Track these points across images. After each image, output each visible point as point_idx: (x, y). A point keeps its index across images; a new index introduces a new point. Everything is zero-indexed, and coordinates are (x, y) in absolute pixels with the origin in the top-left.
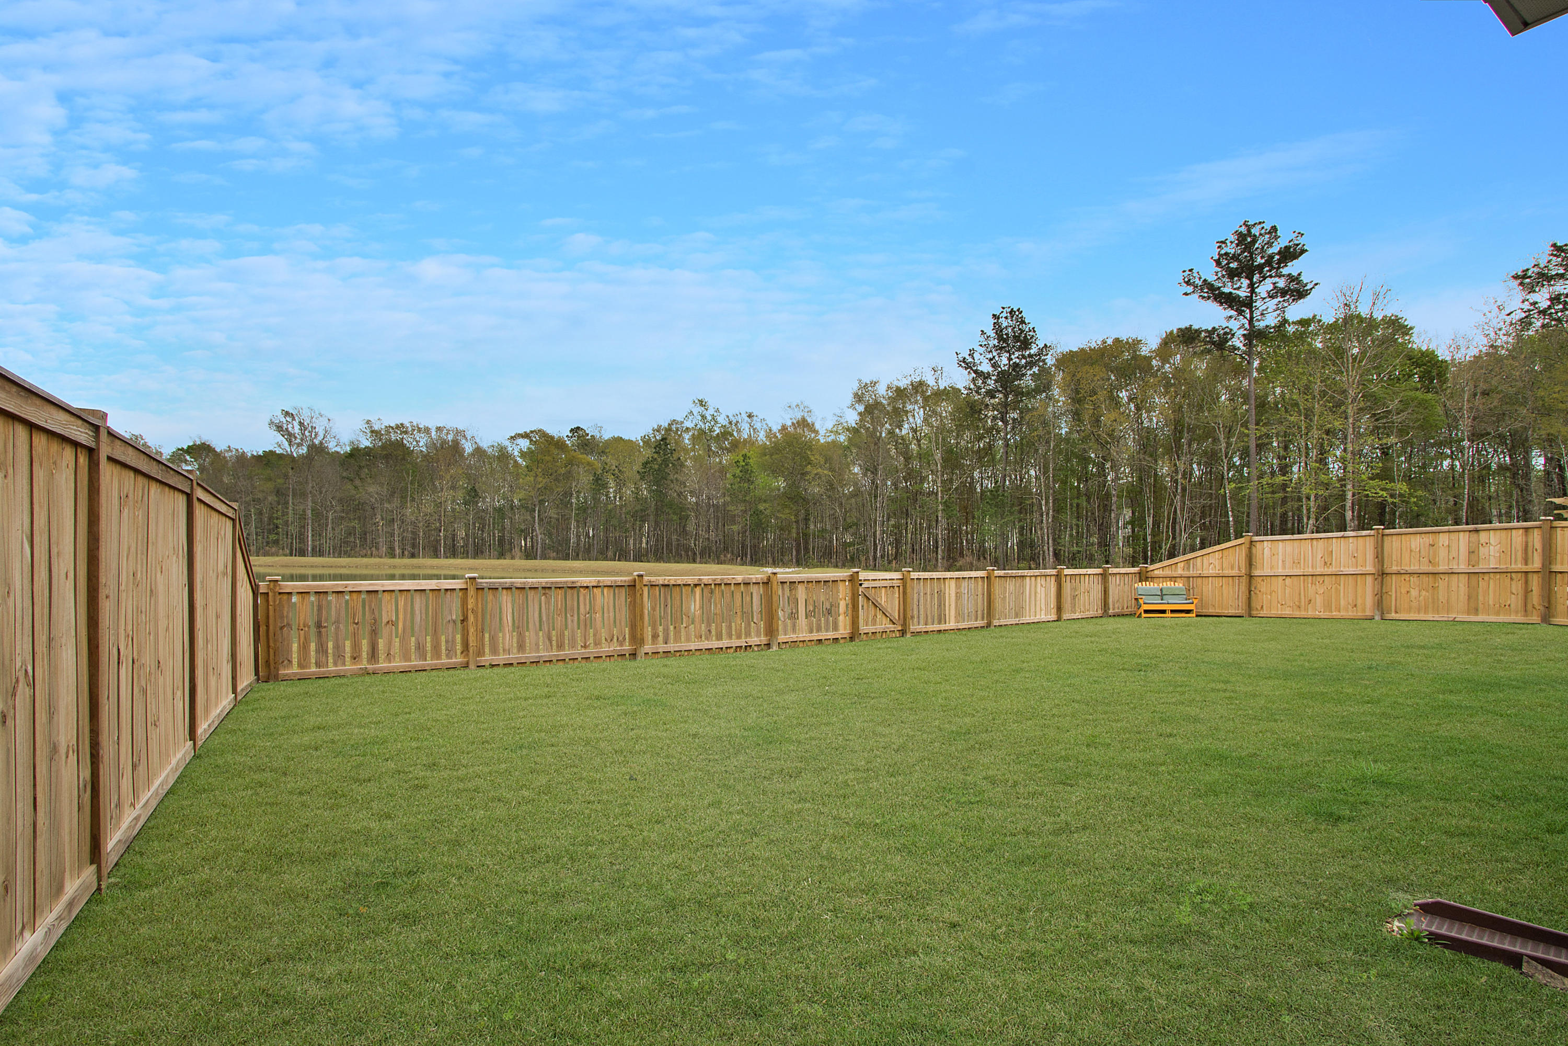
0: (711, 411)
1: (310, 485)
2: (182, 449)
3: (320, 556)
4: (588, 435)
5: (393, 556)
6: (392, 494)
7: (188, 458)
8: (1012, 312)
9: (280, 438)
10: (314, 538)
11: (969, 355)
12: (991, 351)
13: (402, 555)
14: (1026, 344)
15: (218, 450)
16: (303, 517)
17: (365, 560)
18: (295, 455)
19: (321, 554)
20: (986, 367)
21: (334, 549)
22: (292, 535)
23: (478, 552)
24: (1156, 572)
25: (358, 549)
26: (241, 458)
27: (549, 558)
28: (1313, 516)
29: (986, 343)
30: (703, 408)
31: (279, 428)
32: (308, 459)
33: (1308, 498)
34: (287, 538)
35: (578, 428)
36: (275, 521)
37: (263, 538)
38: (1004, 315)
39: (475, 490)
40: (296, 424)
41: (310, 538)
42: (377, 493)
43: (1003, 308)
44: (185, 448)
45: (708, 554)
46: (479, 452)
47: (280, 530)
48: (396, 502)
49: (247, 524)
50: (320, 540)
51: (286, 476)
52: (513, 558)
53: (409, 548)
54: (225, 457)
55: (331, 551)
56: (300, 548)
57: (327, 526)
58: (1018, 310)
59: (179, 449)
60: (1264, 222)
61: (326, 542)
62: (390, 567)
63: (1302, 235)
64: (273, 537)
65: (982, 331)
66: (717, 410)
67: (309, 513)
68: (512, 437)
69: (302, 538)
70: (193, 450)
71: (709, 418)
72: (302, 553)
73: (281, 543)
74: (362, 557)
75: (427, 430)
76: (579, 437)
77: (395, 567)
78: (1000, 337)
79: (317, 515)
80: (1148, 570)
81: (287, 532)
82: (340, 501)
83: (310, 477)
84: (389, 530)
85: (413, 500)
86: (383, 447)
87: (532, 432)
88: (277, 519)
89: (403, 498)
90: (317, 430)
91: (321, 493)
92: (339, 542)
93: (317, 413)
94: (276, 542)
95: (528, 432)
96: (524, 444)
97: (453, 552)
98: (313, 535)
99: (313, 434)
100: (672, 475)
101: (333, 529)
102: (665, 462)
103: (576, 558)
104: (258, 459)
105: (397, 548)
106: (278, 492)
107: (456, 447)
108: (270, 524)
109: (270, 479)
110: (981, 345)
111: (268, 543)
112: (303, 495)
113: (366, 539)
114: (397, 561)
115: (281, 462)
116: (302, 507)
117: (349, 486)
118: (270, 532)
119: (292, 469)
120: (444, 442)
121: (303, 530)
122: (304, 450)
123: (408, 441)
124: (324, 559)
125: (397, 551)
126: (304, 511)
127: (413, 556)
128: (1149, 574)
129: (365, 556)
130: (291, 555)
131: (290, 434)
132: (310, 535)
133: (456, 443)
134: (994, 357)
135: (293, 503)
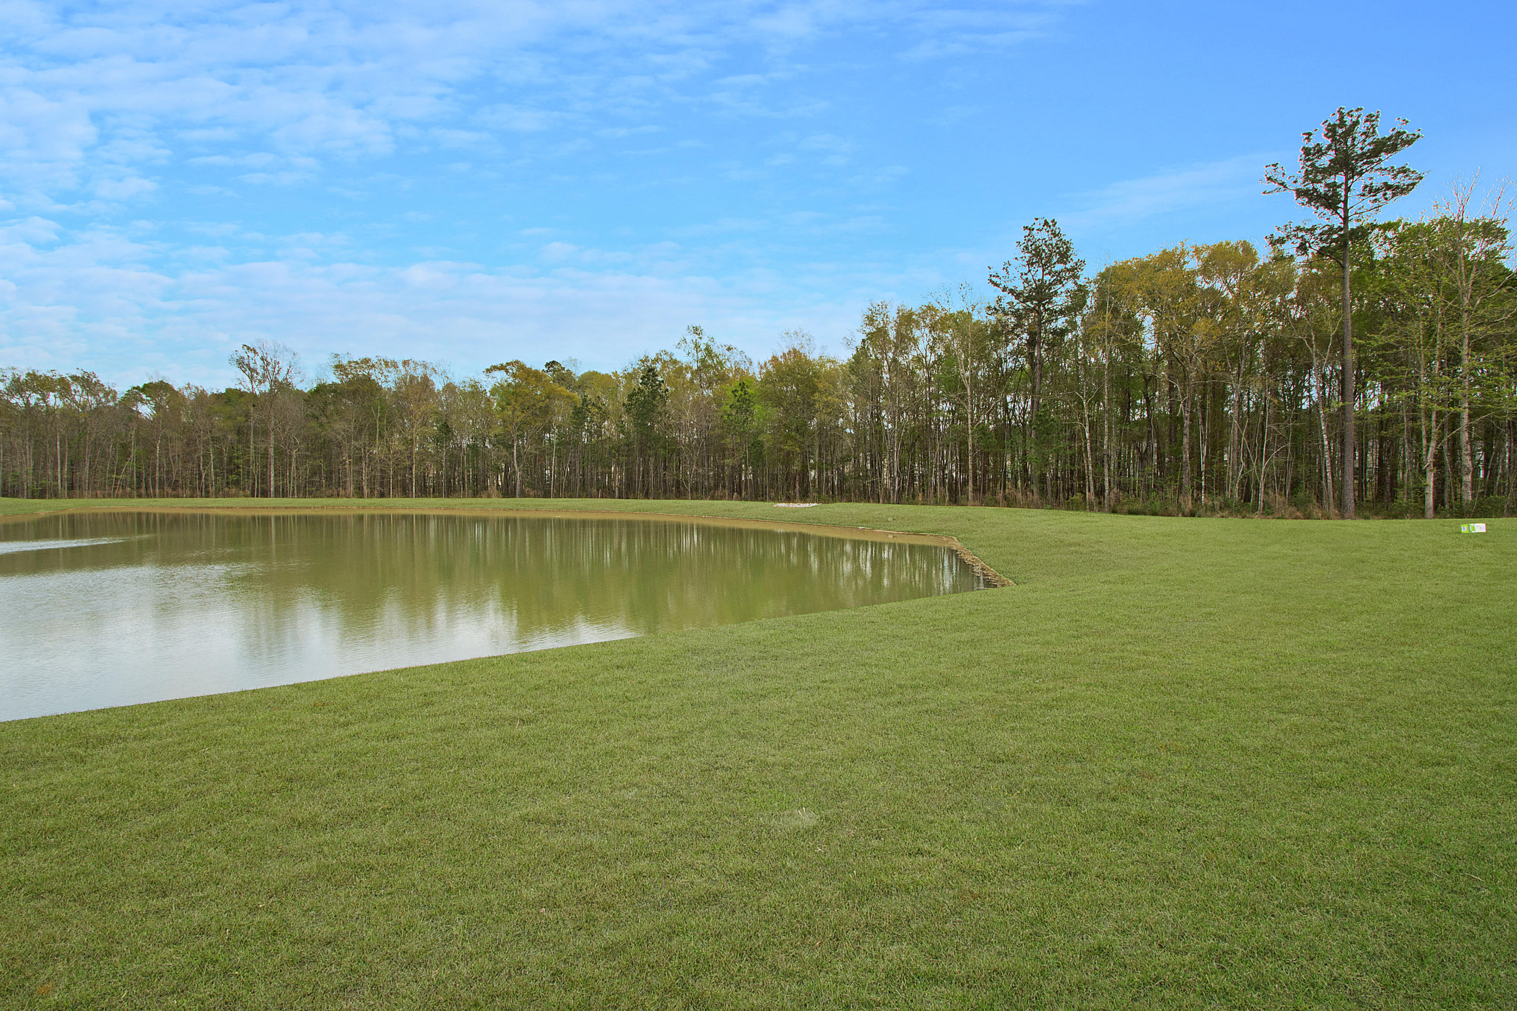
1: (273, 422)
2: (138, 388)
3: (283, 497)
4: (564, 369)
5: (361, 496)
6: (360, 431)
7: (144, 396)
8: (1046, 223)
9: (241, 374)
10: (277, 479)
11: (1000, 269)
13: (371, 495)
14: (1064, 257)
15: (176, 389)
16: (265, 455)
17: (331, 501)
18: (258, 393)
19: (285, 495)
21: (298, 490)
22: (254, 476)
23: (451, 491)
25: (324, 489)
26: (201, 396)
27: (529, 496)
28: (1434, 437)
30: (697, 336)
31: (241, 363)
32: (271, 396)
33: (1429, 417)
34: (248, 478)
35: (554, 362)
36: (236, 461)
37: (223, 478)
38: (1037, 226)
39: (447, 426)
40: (258, 359)
41: (272, 478)
42: (344, 430)
43: (1035, 219)
44: (141, 386)
45: (701, 491)
46: (450, 388)
47: (241, 470)
48: (365, 439)
49: (205, 464)
50: (283, 480)
51: (247, 416)
52: (489, 496)
53: (378, 487)
54: (183, 397)
55: (296, 492)
56: (262, 489)
57: (290, 465)
58: (1053, 221)
59: (134, 388)
60: (1361, 109)
61: (290, 482)
62: (359, 507)
63: (1407, 122)
64: (234, 477)
66: (712, 339)
67: (271, 451)
68: (488, 370)
69: (264, 478)
70: (150, 389)
72: (265, 494)
73: (242, 483)
74: (329, 497)
75: (395, 365)
76: (554, 371)
77: (364, 508)
79: (280, 453)
81: (248, 472)
82: (305, 439)
83: (272, 414)
84: (357, 468)
85: (381, 436)
86: (350, 383)
87: (508, 364)
88: (238, 458)
89: (372, 436)
90: (280, 365)
91: (284, 431)
92: (304, 482)
93: (281, 347)
94: (237, 483)
95: (504, 364)
96: (500, 377)
97: (423, 492)
98: (275, 475)
99: (277, 369)
100: (659, 408)
101: (297, 468)
102: (654, 394)
103: (558, 495)
104: (218, 397)
105: (365, 488)
106: (239, 432)
107: (426, 382)
108: (230, 464)
109: (230, 417)
111: (228, 483)
112: (265, 433)
113: (331, 479)
114: (366, 501)
115: (243, 400)
116: (263, 446)
117: (313, 424)
118: (230, 472)
119: (254, 406)
120: (413, 378)
121: (265, 470)
122: (266, 387)
123: (375, 375)
124: (288, 499)
125: (366, 491)
126: (266, 449)
127: (382, 495)
129: (331, 496)
130: (253, 496)
131: (253, 370)
132: (273, 475)
133: (426, 379)
135: (254, 443)
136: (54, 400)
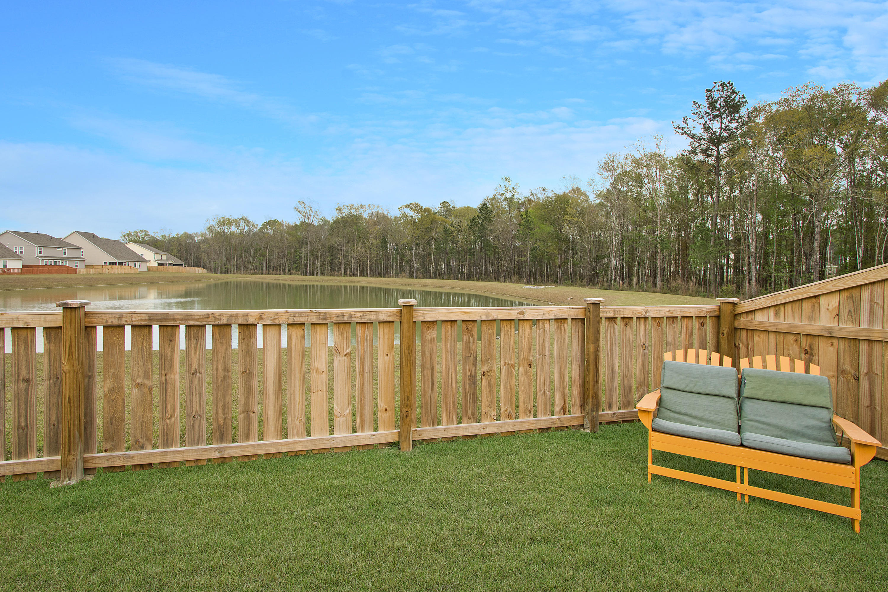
0: (513, 185)
1: (310, 238)
2: (266, 223)
3: (312, 276)
4: (449, 206)
5: (346, 276)
6: (348, 242)
8: (723, 85)
10: (310, 267)
11: (684, 122)
12: (702, 117)
13: (350, 276)
14: (736, 109)
16: (306, 255)
19: (314, 275)
20: (699, 131)
21: (320, 272)
23: (385, 274)
24: (760, 317)
25: (329, 272)
26: (288, 226)
27: (419, 278)
29: (698, 111)
30: (508, 184)
34: (301, 266)
35: (445, 202)
36: (296, 257)
37: (291, 266)
38: (716, 89)
39: (385, 239)
42: (340, 242)
43: (715, 83)
45: (506, 277)
47: (298, 262)
48: (350, 246)
50: (312, 267)
52: (402, 277)
53: (353, 271)
56: (305, 272)
57: (317, 260)
58: (729, 83)
61: (316, 269)
62: (345, 282)
64: (295, 266)
65: (694, 102)
66: (517, 184)
67: (309, 253)
69: (306, 267)
70: (271, 223)
71: (511, 189)
73: (298, 268)
76: (445, 207)
77: (347, 282)
78: (712, 105)
79: (313, 254)
80: (739, 310)
81: (301, 263)
82: (323, 246)
84: (345, 261)
85: (357, 245)
87: (411, 204)
89: (353, 244)
91: (315, 244)
92: (324, 268)
94: (296, 268)
97: (373, 274)
98: (310, 265)
101: (321, 261)
102: (486, 218)
103: (435, 277)
109: (294, 236)
110: (694, 113)
111: (293, 268)
112: (307, 244)
114: (348, 278)
116: (306, 250)
119: (305, 230)
120: (377, 214)
121: (306, 262)
123: (355, 212)
127: (355, 276)
128: (741, 322)
134: (706, 122)
136: (234, 229)
